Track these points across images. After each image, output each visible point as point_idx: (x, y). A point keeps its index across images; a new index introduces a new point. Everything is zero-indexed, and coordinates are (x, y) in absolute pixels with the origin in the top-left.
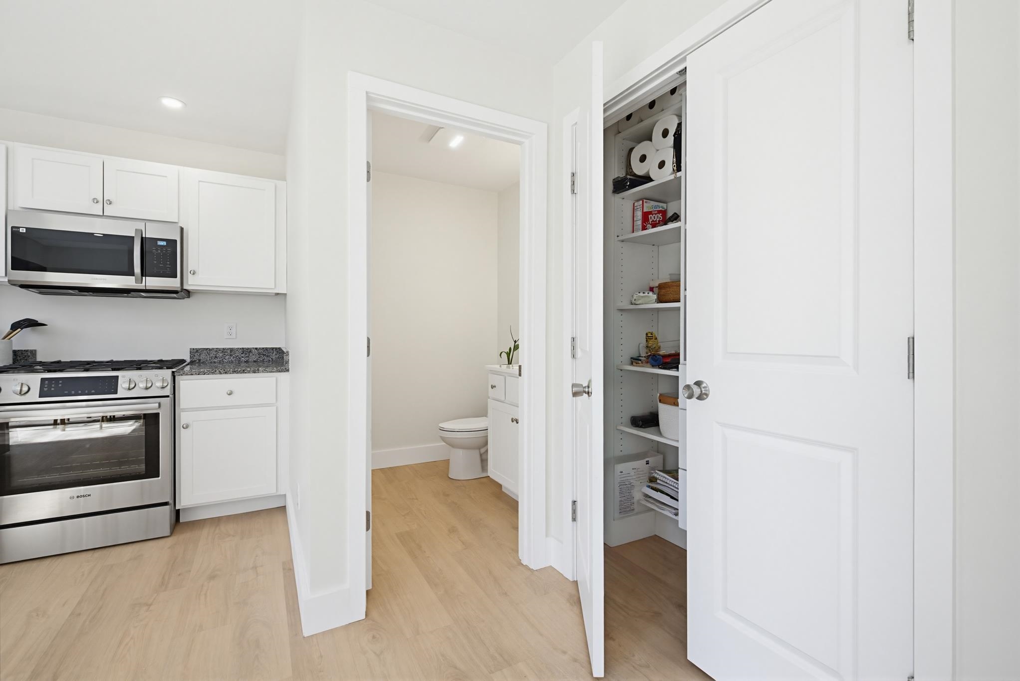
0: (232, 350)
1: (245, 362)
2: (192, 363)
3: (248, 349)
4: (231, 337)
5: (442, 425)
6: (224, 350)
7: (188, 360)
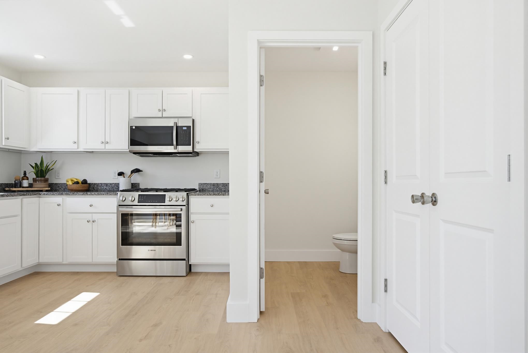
0: (217, 184)
1: (224, 191)
2: (200, 191)
3: (225, 184)
4: (217, 177)
5: (334, 236)
6: (214, 185)
7: (198, 190)
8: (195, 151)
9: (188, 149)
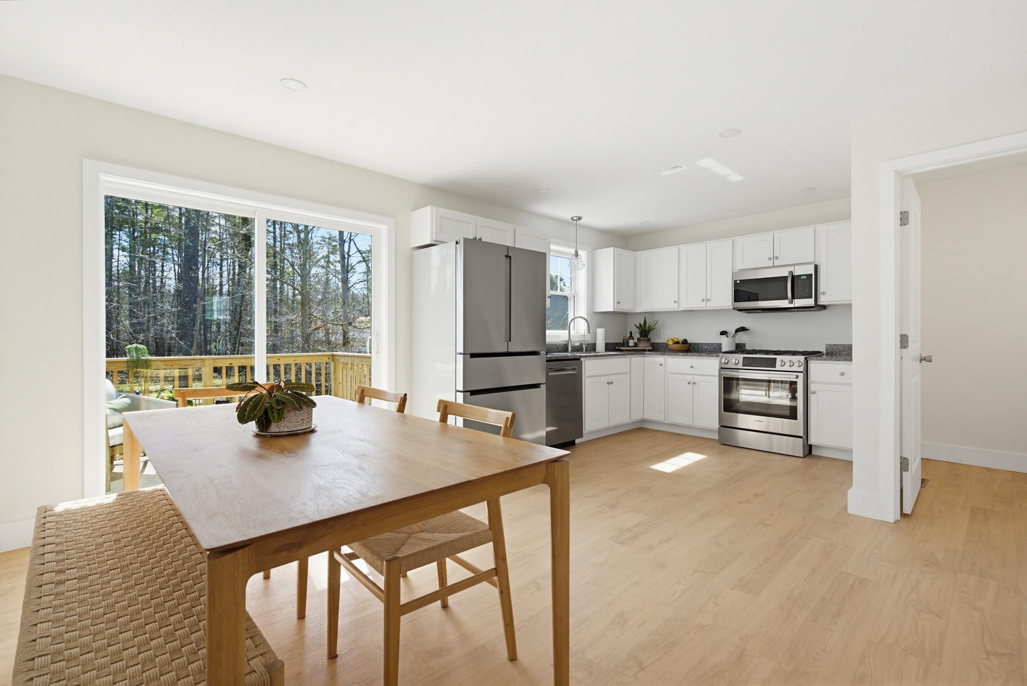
2: (827, 354)
7: (825, 352)
8: (818, 304)
9: (810, 302)
